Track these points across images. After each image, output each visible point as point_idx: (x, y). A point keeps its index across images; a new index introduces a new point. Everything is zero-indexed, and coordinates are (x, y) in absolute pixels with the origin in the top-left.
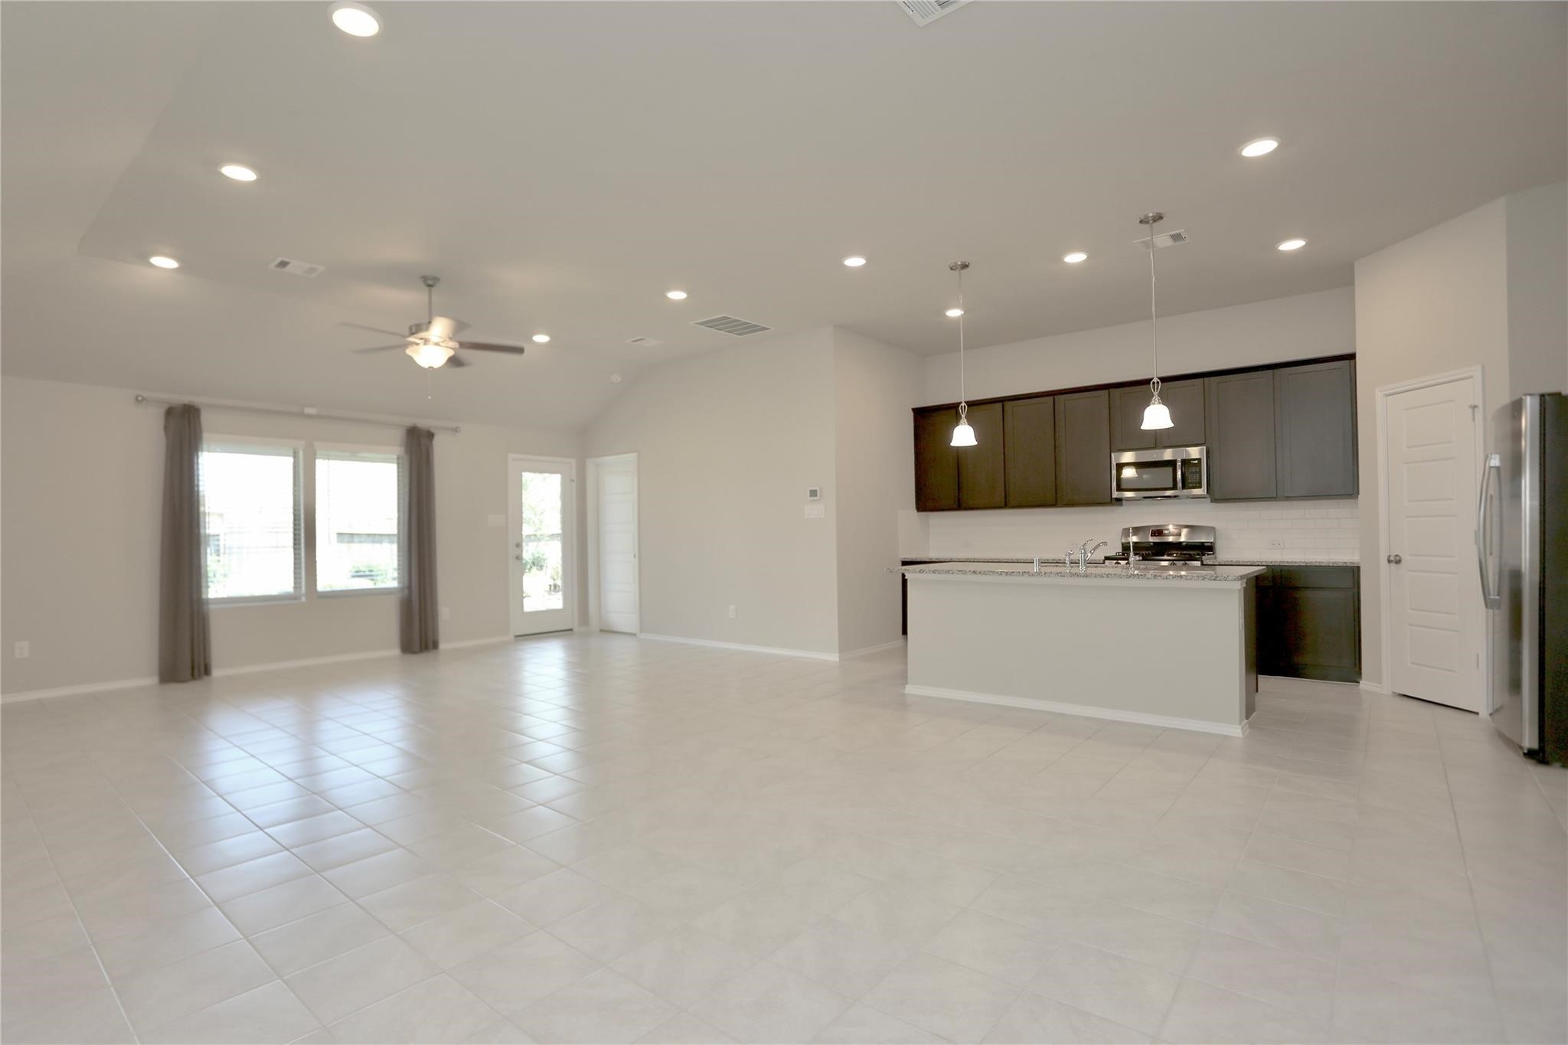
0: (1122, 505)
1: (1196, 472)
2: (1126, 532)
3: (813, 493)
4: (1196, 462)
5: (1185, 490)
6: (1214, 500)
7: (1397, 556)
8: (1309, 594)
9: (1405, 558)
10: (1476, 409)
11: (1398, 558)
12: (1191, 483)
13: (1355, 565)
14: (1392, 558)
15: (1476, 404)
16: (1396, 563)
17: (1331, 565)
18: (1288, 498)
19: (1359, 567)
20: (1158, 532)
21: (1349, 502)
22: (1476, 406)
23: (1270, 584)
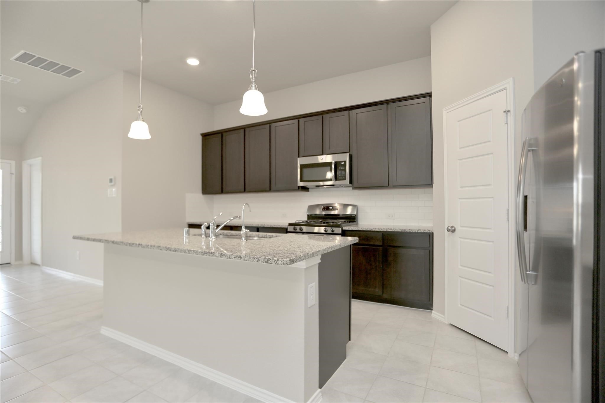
0: (308, 191)
1: (343, 170)
2: (311, 208)
3: (111, 181)
4: (343, 163)
5: (337, 181)
6: (355, 188)
7: (452, 227)
8: (401, 251)
9: (458, 228)
10: (509, 114)
11: (453, 228)
12: (340, 177)
13: (430, 232)
14: (450, 228)
15: (509, 109)
16: (452, 231)
17: (416, 231)
18: (395, 187)
19: (433, 233)
20: (327, 208)
21: (427, 190)
22: (509, 111)
23: (381, 244)
